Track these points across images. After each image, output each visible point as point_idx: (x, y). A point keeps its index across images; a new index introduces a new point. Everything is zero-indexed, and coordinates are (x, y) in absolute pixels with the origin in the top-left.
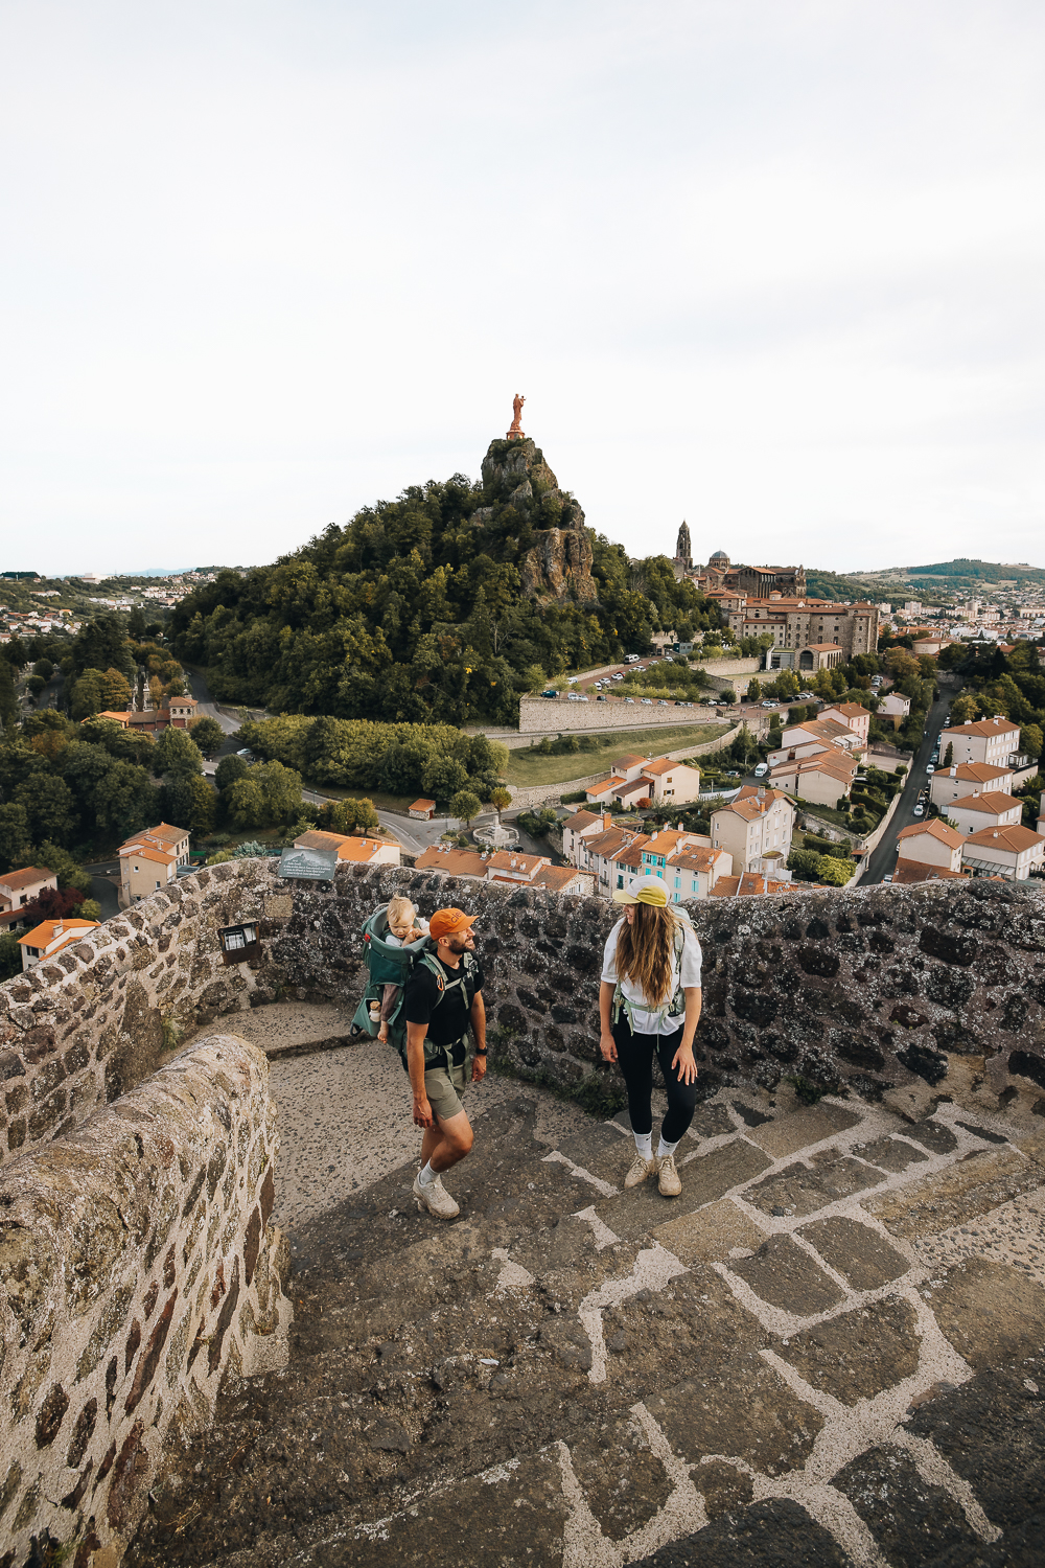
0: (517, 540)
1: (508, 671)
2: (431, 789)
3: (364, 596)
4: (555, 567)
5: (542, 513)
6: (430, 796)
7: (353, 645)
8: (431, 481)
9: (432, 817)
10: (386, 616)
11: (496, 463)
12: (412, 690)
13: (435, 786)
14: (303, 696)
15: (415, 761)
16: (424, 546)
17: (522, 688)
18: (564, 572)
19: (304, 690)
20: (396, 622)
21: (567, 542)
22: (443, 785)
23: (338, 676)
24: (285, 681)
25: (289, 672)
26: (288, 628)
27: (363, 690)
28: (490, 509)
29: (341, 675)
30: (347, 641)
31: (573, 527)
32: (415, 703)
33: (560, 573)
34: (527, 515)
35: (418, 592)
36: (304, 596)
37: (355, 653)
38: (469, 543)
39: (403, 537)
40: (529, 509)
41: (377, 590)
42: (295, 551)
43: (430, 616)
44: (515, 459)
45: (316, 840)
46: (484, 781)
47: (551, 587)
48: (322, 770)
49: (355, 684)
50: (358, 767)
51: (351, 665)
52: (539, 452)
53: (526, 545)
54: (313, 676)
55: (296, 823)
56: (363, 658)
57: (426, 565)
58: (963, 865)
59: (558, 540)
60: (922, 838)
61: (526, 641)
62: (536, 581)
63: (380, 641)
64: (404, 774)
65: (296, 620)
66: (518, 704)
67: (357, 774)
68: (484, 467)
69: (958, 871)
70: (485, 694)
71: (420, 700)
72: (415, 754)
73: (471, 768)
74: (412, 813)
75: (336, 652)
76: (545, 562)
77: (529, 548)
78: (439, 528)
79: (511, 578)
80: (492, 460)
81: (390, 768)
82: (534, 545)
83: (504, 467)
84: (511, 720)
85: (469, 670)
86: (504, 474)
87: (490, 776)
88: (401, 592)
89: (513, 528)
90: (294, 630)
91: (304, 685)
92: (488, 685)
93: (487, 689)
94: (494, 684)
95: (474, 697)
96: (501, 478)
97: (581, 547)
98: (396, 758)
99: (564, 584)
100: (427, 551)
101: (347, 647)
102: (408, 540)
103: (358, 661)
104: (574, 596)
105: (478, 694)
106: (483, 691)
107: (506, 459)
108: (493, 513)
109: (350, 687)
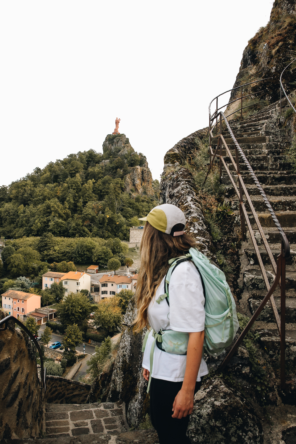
0: (122, 171)
1: (123, 219)
2: (97, 261)
3: (57, 193)
4: (138, 182)
5: (132, 160)
6: (96, 264)
7: (55, 208)
8: (80, 152)
9: (97, 272)
10: (68, 199)
11: (109, 144)
12: (82, 225)
13: (99, 259)
14: (32, 231)
15: (90, 249)
16: (81, 173)
17: (131, 225)
18: (141, 184)
19: (32, 228)
20: (72, 201)
21: (142, 172)
22: (102, 258)
23: (49, 221)
24: (22, 226)
25: (24, 222)
26: (22, 205)
27: (60, 226)
28: (108, 161)
29: (50, 220)
30: (53, 207)
31: (145, 166)
32: (84, 231)
33: (140, 184)
34: (126, 161)
35: (81, 190)
36: (29, 193)
37: (56, 211)
38: (100, 172)
39: (71, 171)
40: (126, 159)
41: (62, 189)
42: (19, 180)
43: (86, 199)
44: (118, 142)
45: (52, 275)
46: (120, 257)
47: (136, 190)
48: (46, 255)
49: (57, 224)
50: (62, 253)
51: (54, 217)
52: (128, 139)
53: (126, 172)
54: (36, 221)
55: (41, 270)
56: (59, 214)
57: (83, 181)
59: (139, 170)
61: (129, 208)
62: (130, 187)
63: (66, 208)
64: (85, 254)
65: (25, 203)
66: (129, 231)
67: (63, 256)
68: (104, 145)
70: (114, 227)
71: (86, 229)
72: (89, 246)
73: (114, 252)
74: (88, 271)
75: (48, 211)
76: (134, 180)
77: (127, 174)
78: (86, 168)
79: (121, 184)
80: (107, 142)
81: (78, 252)
82: (129, 173)
83: (112, 145)
84: (126, 238)
85: (108, 216)
86: (113, 148)
87: (122, 255)
88: (74, 189)
89: (120, 166)
90: (25, 206)
91: (33, 226)
92: (116, 224)
93: (115, 226)
94: (118, 223)
95: (110, 229)
96: (111, 150)
97: (148, 174)
98: (81, 248)
99: (142, 189)
100: (82, 175)
101: (52, 209)
102: (73, 172)
103: (57, 215)
104: (145, 193)
105: (111, 227)
106: (113, 226)
107: (114, 142)
108: (110, 161)
109: (54, 225)
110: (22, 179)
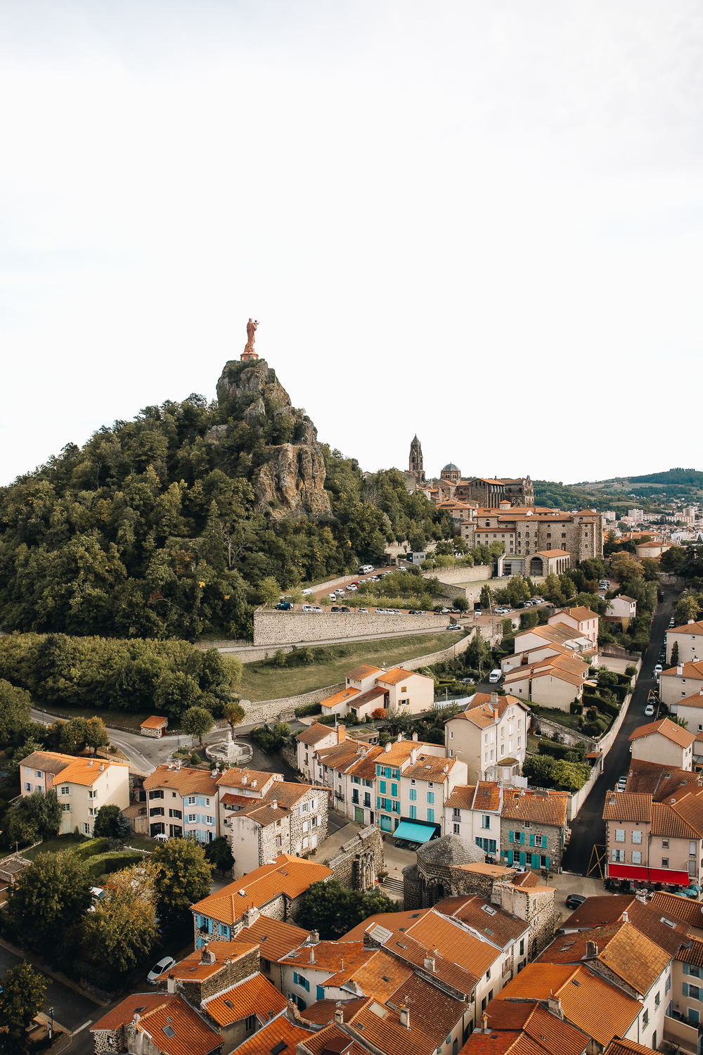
0: (251, 456)
1: (243, 584)
2: (164, 706)
3: (101, 514)
4: (289, 481)
5: (275, 430)
6: (162, 712)
7: (87, 562)
8: (168, 401)
9: (164, 734)
10: (120, 533)
11: (231, 383)
12: (145, 605)
13: (168, 702)
14: (36, 613)
15: (146, 677)
16: (159, 463)
17: (256, 600)
18: (297, 486)
19: (36, 607)
20: (131, 537)
21: (300, 457)
22: (175, 701)
23: (71, 593)
24: (19, 598)
25: (23, 590)
26: (24, 546)
27: (97, 607)
28: (224, 427)
29: (74, 592)
30: (81, 558)
31: (305, 442)
32: (148, 619)
33: (293, 486)
34: (261, 431)
35: (152, 509)
36: (40, 514)
37: (89, 569)
38: (203, 460)
39: (140, 456)
40: (262, 425)
41: (112, 506)
42: (34, 470)
43: (165, 532)
44: (249, 379)
45: (43, 761)
46: (217, 696)
47: (284, 501)
48: (52, 688)
49: (88, 600)
50: (88, 684)
51: (84, 581)
52: (272, 372)
53: (259, 461)
54: (46, 593)
55: (23, 744)
56: (97, 576)
57: (162, 482)
58: (694, 763)
59: (291, 455)
60: (653, 739)
61: (261, 554)
62: (270, 495)
63: (113, 557)
64: (135, 690)
65: (31, 540)
66: (252, 616)
67: (88, 691)
68: (220, 387)
69: (690, 769)
70: (218, 608)
71: (153, 615)
72: (147, 670)
73: (204, 683)
74: (143, 731)
75: (71, 570)
76: (278, 476)
77: (263, 463)
78: (174, 445)
79: (244, 493)
80: (226, 380)
81: (121, 685)
82: (267, 461)
83: (238, 386)
84: (245, 634)
85: (202, 584)
86: (238, 393)
87: (222, 691)
88: (136, 508)
89: (245, 444)
90: (29, 548)
91: (37, 603)
92: (222, 599)
93: (220, 603)
94: (227, 597)
95: (208, 611)
96: (235, 397)
97: (313, 460)
98: (127, 675)
99: (298, 498)
100: (162, 468)
101: (81, 564)
102: (144, 458)
103: (91, 577)
104: (308, 509)
105: (211, 608)
106: (216, 605)
107: (240, 379)
108: (227, 430)
109: (82, 603)
110: (40, 470)
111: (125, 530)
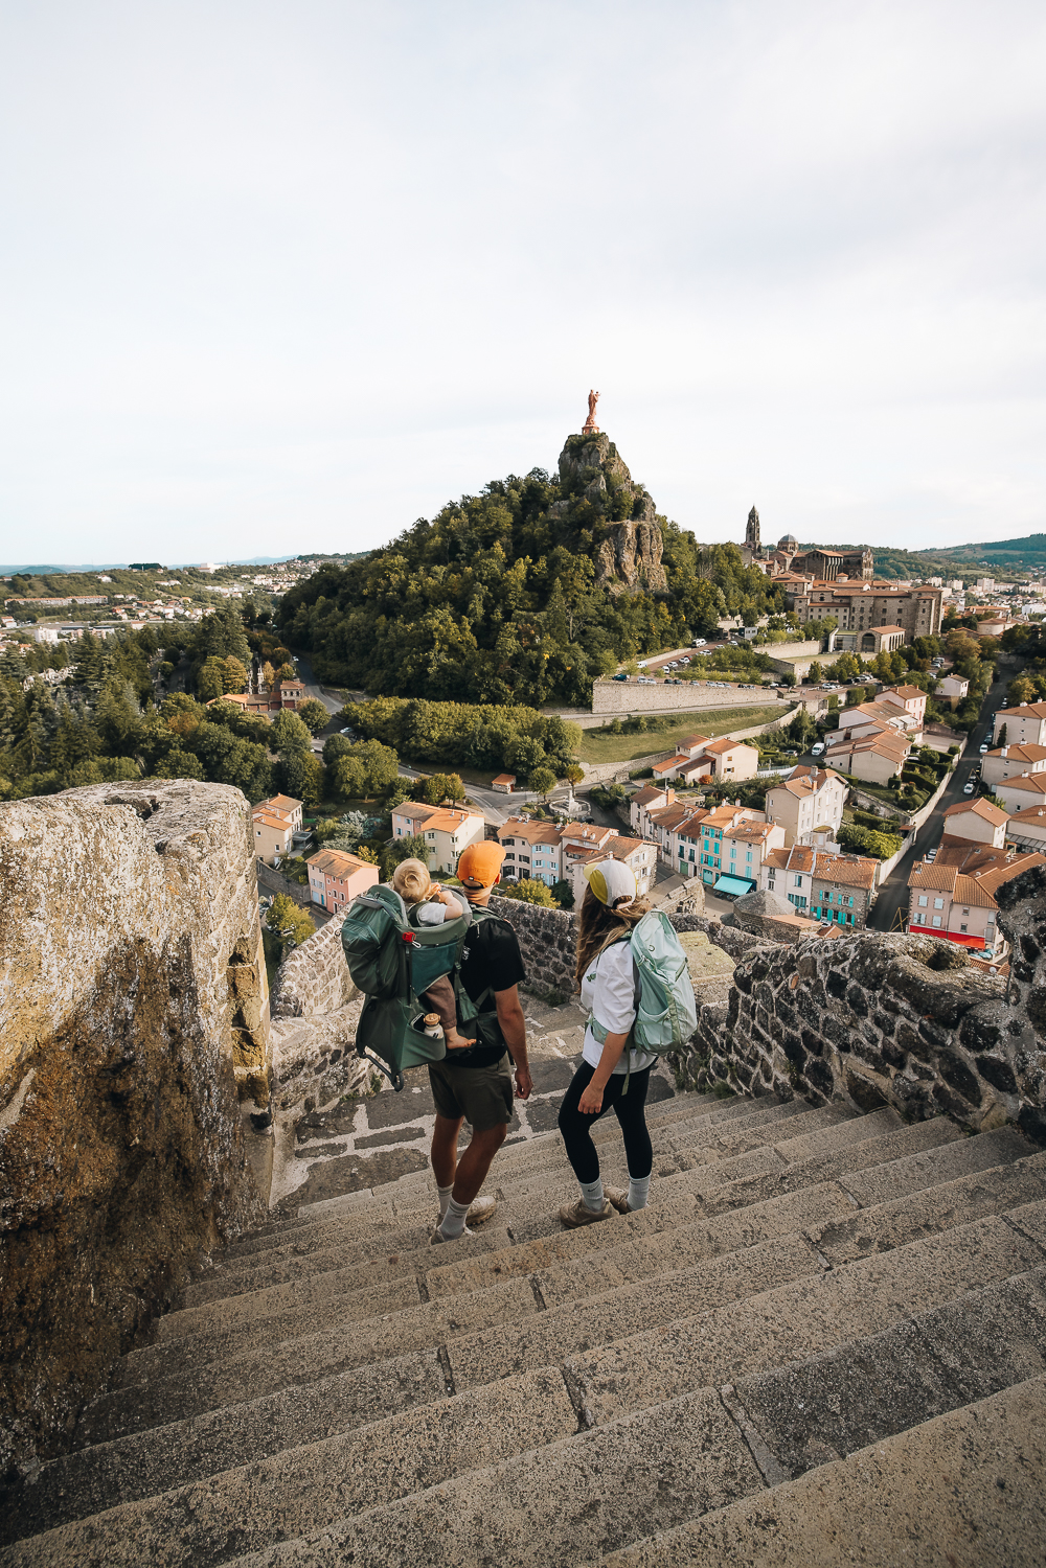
0: (591, 532)
1: (583, 656)
2: (512, 766)
3: (452, 587)
4: (628, 557)
5: (616, 506)
6: (511, 771)
7: (441, 633)
8: (511, 476)
9: (513, 790)
10: (471, 606)
11: (572, 458)
12: (495, 675)
13: (516, 763)
14: (397, 680)
15: (497, 739)
16: (505, 539)
17: (595, 671)
18: (636, 562)
19: (398, 674)
20: (480, 611)
21: (638, 532)
22: (522, 763)
23: (428, 662)
24: (381, 665)
25: (384, 657)
26: (383, 617)
27: (451, 675)
28: (566, 502)
29: (431, 661)
30: (436, 630)
31: (644, 518)
32: (498, 687)
33: (632, 562)
34: (601, 508)
35: (500, 583)
36: (397, 587)
37: (444, 641)
38: (546, 536)
39: (486, 531)
40: (603, 502)
41: (462, 580)
42: (388, 544)
43: (511, 605)
44: (590, 453)
45: (411, 811)
46: (560, 759)
47: (623, 577)
48: (415, 747)
49: (442, 668)
50: (446, 745)
51: (440, 651)
52: (612, 445)
53: (599, 537)
54: (405, 661)
55: (393, 796)
56: (451, 646)
57: (507, 557)
58: (1006, 841)
59: (630, 531)
60: (965, 816)
61: (599, 628)
62: (609, 571)
63: (465, 629)
64: (487, 751)
65: (390, 610)
66: (591, 686)
67: (446, 751)
68: (561, 462)
69: (1001, 847)
70: (561, 678)
71: (502, 684)
72: (498, 733)
73: (548, 747)
74: (495, 787)
75: (427, 640)
76: (617, 552)
77: (603, 539)
78: (519, 521)
79: (586, 569)
80: (568, 454)
81: (475, 746)
82: (608, 537)
83: (579, 461)
84: (584, 703)
85: (547, 656)
86: (580, 468)
87: (565, 754)
88: (485, 583)
89: (587, 521)
90: (388, 619)
91: (398, 671)
92: (565, 670)
93: (563, 674)
94: (569, 668)
95: (551, 680)
96: (577, 471)
97: (652, 537)
98: (481, 737)
99: (636, 573)
100: (508, 543)
101: (436, 635)
102: (490, 533)
103: (446, 647)
104: (645, 585)
105: (554, 678)
106: (559, 675)
107: (582, 454)
108: (569, 505)
109: (438, 672)
110: (393, 543)
111: (475, 604)
